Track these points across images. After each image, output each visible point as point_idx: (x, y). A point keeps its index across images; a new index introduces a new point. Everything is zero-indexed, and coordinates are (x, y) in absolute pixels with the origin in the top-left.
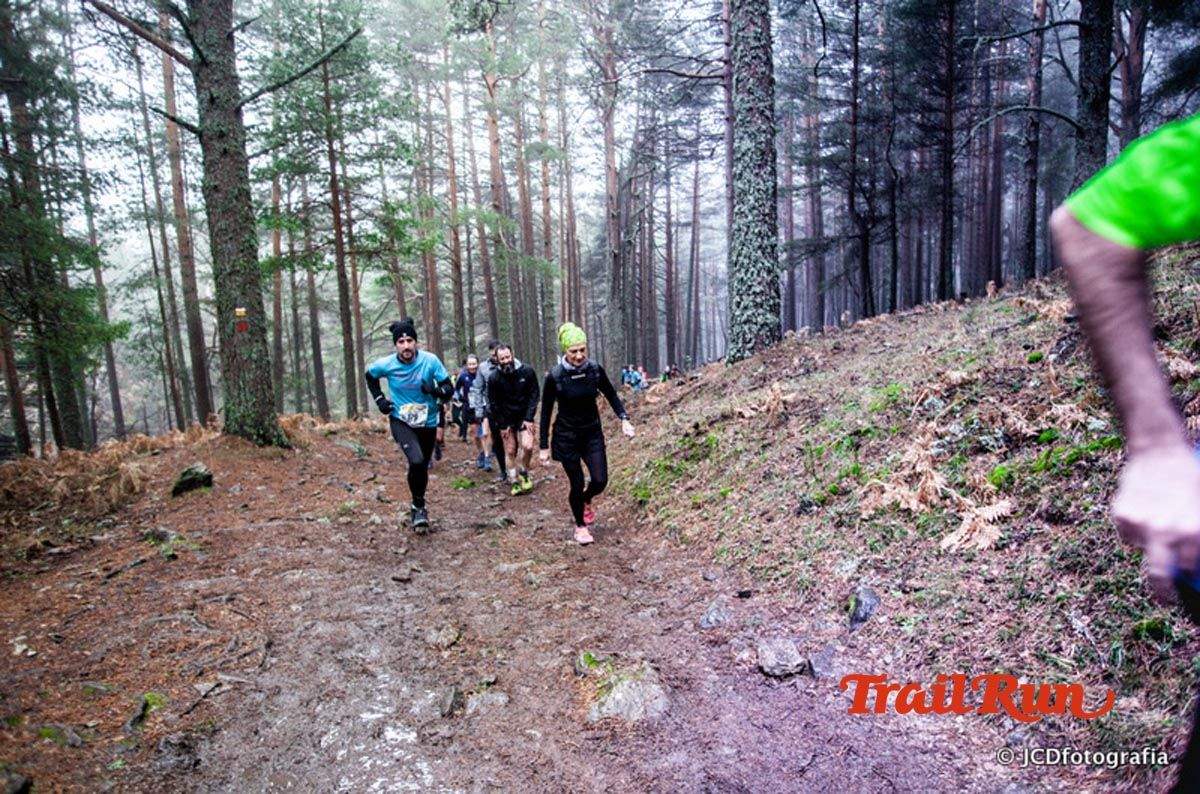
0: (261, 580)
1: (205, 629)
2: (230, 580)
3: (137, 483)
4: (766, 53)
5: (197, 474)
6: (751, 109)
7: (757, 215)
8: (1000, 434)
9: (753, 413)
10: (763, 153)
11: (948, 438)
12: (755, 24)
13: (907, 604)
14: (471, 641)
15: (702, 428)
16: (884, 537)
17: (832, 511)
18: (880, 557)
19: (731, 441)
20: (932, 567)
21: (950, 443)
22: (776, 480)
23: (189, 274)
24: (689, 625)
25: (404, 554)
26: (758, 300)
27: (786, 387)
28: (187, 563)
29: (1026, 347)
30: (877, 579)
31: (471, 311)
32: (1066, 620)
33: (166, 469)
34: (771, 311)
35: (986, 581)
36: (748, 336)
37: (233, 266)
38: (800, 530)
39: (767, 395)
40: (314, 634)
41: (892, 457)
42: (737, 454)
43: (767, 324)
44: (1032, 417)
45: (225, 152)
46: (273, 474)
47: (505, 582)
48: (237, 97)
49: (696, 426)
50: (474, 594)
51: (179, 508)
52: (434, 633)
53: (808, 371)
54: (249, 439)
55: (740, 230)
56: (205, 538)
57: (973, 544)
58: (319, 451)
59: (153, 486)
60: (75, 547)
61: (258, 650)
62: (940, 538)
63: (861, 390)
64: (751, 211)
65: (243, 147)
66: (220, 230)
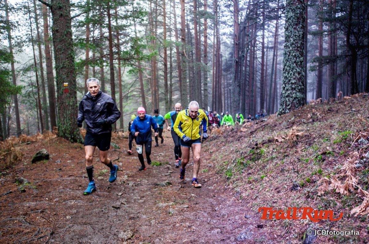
0: (57, 204)
1: (28, 225)
2: (45, 203)
3: (19, 156)
5: (43, 154)
7: (294, 47)
9: (283, 140)
10: (298, 18)
11: (365, 159)
13: (329, 240)
14: (137, 238)
15: (259, 146)
16: (326, 205)
19: (271, 152)
20: (344, 222)
21: (365, 162)
22: (286, 173)
24: (232, 239)
25: (121, 196)
26: (293, 86)
27: (300, 128)
28: (29, 194)
30: (317, 225)
31: (171, 85)
33: (31, 151)
34: (299, 91)
36: (288, 103)
37: (64, 65)
38: (291, 198)
39: (290, 132)
40: (72, 230)
41: (337, 167)
42: (272, 159)
43: (297, 98)
45: (62, 15)
46: (76, 155)
47: (159, 211)
49: (257, 145)
50: (144, 216)
51: (34, 168)
52: (122, 233)
53: (314, 121)
54: (68, 140)
55: (286, 54)
56: (39, 183)
57: (366, 213)
59: (25, 158)
61: (47, 236)
62: (351, 209)
63: (333, 132)
64: (291, 45)
65: (69, 13)
66: (59, 49)
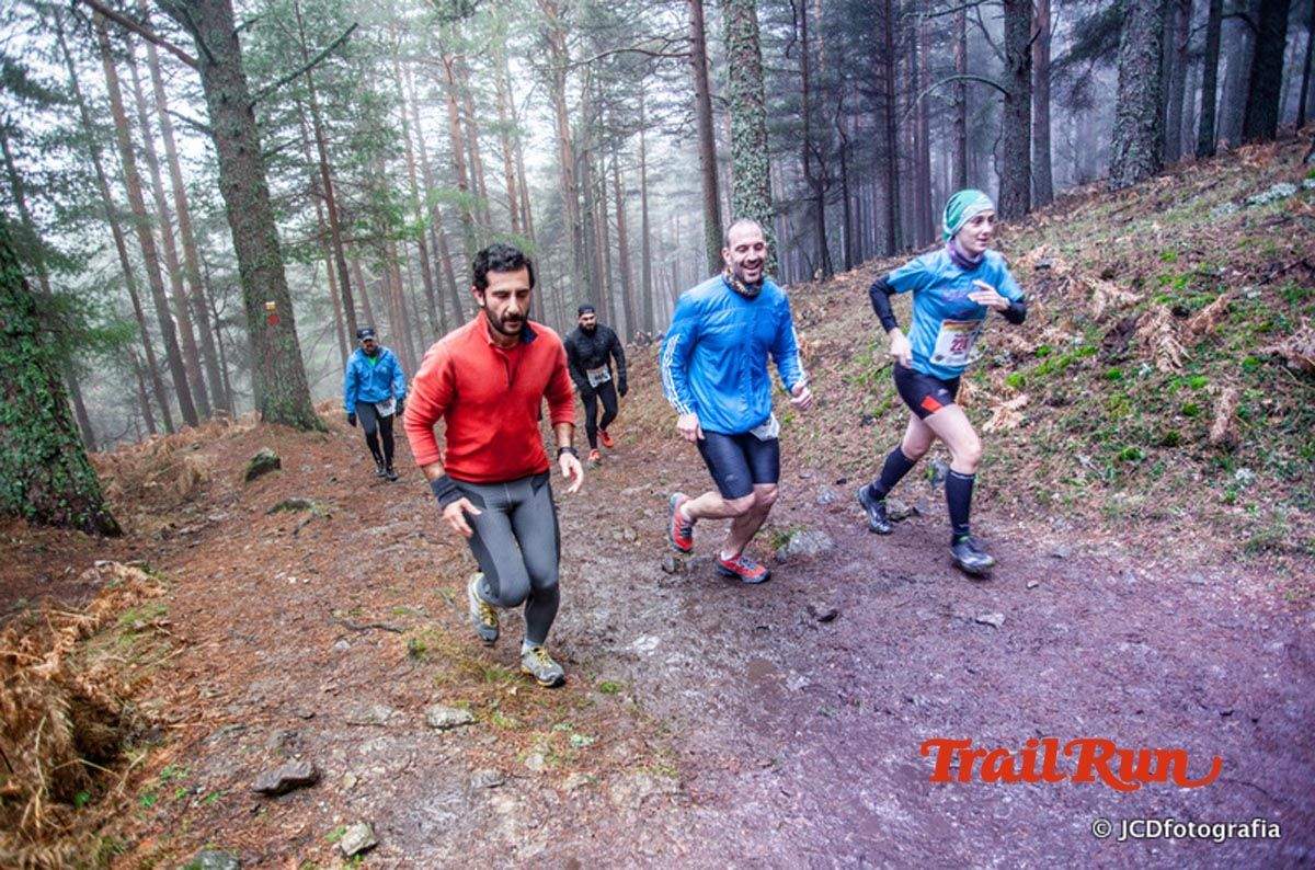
3: (204, 476)
4: (755, 43)
5: (266, 458)
6: (744, 94)
8: (1007, 353)
10: (757, 134)
12: (745, 17)
14: (648, 535)
17: (890, 420)
23: (154, 274)
24: (809, 505)
32: (1077, 460)
37: (260, 262)
38: (868, 435)
44: (1029, 339)
45: (242, 150)
46: (328, 454)
48: (247, 96)
51: (262, 489)
52: (617, 533)
53: (814, 323)
54: (293, 426)
55: (740, 203)
57: (1005, 426)
60: (201, 526)
64: (749, 185)
65: (258, 145)
66: (244, 227)
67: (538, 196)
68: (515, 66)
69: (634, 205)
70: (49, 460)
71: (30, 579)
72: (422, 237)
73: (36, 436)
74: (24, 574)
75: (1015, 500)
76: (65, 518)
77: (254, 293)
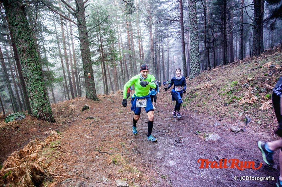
0: (119, 124)
2: (114, 124)
4: (196, 16)
5: (86, 107)
6: (193, 28)
8: (265, 89)
9: (203, 88)
10: (196, 36)
12: (194, 10)
14: (171, 131)
15: (193, 92)
16: (246, 108)
17: (232, 105)
18: (247, 112)
19: (200, 94)
20: (259, 112)
21: (253, 91)
22: (216, 100)
23: (68, 67)
24: (212, 126)
26: (196, 66)
28: (101, 122)
29: (263, 73)
30: (249, 115)
34: (198, 68)
35: (271, 114)
36: (194, 73)
37: (87, 65)
38: (226, 109)
41: (242, 94)
42: (203, 96)
43: (198, 71)
44: (271, 85)
45: (85, 42)
46: (99, 106)
47: (168, 122)
48: (86, 31)
50: (165, 124)
51: (85, 113)
52: (164, 130)
53: (209, 80)
54: (92, 100)
55: (192, 52)
56: (100, 118)
57: (266, 108)
58: (104, 101)
59: (76, 110)
60: (72, 121)
62: (259, 108)
63: (226, 83)
64: (194, 48)
66: (85, 58)
67: (145, 52)
68: (141, 24)
69: (166, 53)
70: (42, 106)
71: (36, 131)
72: (121, 60)
73: (40, 101)
74: (35, 130)
75: (272, 129)
76: (44, 118)
77: (86, 71)
